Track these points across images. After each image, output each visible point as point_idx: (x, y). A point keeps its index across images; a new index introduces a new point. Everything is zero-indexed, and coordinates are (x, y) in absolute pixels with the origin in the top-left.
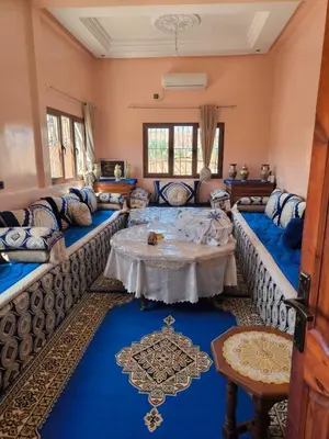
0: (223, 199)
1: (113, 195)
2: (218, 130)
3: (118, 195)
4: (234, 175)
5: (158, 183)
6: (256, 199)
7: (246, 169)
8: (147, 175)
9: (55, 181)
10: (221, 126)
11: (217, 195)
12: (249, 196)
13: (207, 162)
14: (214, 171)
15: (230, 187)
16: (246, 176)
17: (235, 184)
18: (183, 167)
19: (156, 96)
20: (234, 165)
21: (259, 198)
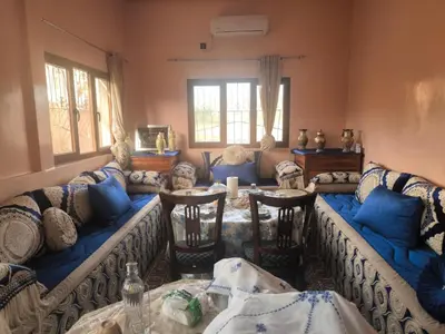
0: (293, 176)
1: (147, 173)
2: (282, 87)
3: (155, 174)
4: (305, 142)
5: (207, 154)
6: (340, 176)
7: (322, 136)
8: (193, 145)
9: (61, 160)
10: (286, 81)
11: (286, 170)
12: (330, 171)
13: (269, 125)
15: (303, 160)
16: (322, 144)
17: (310, 155)
18: (239, 134)
19: (203, 46)
20: (304, 131)
21: (344, 175)
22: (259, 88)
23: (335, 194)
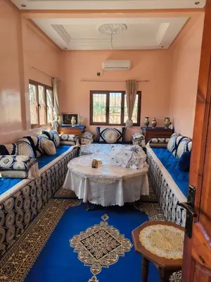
0: (140, 140)
1: (70, 136)
2: (137, 96)
3: (73, 136)
4: (148, 124)
5: (99, 128)
6: (162, 140)
7: (155, 120)
8: (92, 123)
9: (33, 126)
10: (139, 93)
11: (137, 137)
12: (157, 138)
13: (130, 116)
14: (135, 121)
15: (145, 132)
16: (155, 125)
17: (148, 130)
18: (115, 119)
19: (99, 74)
20: (147, 118)
21: (163, 139)
22: (125, 96)
23: (158, 148)
